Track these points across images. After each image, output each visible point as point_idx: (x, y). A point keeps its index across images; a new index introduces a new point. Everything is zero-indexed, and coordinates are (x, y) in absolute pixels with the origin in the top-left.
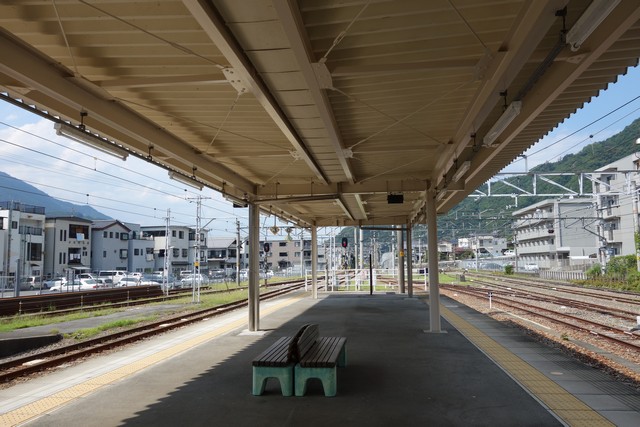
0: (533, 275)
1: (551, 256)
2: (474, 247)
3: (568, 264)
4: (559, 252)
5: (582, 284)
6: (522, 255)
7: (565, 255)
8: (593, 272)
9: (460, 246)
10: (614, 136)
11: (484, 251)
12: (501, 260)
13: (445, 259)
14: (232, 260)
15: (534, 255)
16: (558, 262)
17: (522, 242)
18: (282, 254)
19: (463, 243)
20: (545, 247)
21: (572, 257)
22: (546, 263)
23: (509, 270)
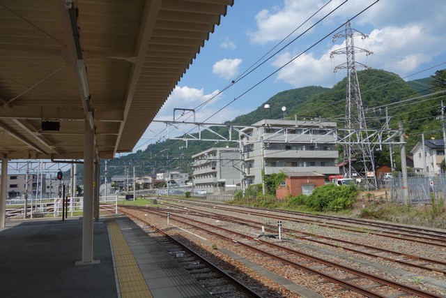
0: (203, 198)
1: (214, 185)
2: (167, 179)
3: (224, 190)
4: (219, 182)
5: (231, 203)
6: (197, 185)
7: (222, 184)
8: (238, 196)
9: (157, 179)
10: (252, 112)
11: (173, 182)
12: (183, 188)
13: (147, 188)
15: (204, 184)
16: (218, 189)
17: (199, 176)
18: (12, 186)
19: (160, 176)
20: (210, 179)
21: (227, 186)
22: (211, 189)
23: (188, 195)
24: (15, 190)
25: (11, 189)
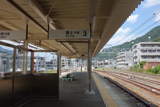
0: (120, 69)
1: (125, 64)
2: (109, 62)
4: (126, 64)
5: (129, 71)
6: (119, 64)
7: (127, 64)
8: (131, 68)
9: (105, 62)
11: (111, 63)
12: (114, 65)
13: (102, 65)
14: (51, 65)
15: (121, 64)
16: (126, 66)
17: (119, 61)
18: (63, 63)
19: (106, 61)
20: (123, 62)
21: (129, 65)
22: (123, 66)
23: (115, 68)
24: (64, 64)
25: (63, 64)
